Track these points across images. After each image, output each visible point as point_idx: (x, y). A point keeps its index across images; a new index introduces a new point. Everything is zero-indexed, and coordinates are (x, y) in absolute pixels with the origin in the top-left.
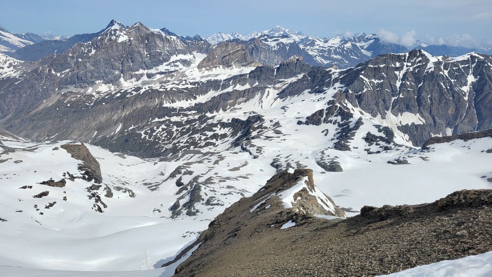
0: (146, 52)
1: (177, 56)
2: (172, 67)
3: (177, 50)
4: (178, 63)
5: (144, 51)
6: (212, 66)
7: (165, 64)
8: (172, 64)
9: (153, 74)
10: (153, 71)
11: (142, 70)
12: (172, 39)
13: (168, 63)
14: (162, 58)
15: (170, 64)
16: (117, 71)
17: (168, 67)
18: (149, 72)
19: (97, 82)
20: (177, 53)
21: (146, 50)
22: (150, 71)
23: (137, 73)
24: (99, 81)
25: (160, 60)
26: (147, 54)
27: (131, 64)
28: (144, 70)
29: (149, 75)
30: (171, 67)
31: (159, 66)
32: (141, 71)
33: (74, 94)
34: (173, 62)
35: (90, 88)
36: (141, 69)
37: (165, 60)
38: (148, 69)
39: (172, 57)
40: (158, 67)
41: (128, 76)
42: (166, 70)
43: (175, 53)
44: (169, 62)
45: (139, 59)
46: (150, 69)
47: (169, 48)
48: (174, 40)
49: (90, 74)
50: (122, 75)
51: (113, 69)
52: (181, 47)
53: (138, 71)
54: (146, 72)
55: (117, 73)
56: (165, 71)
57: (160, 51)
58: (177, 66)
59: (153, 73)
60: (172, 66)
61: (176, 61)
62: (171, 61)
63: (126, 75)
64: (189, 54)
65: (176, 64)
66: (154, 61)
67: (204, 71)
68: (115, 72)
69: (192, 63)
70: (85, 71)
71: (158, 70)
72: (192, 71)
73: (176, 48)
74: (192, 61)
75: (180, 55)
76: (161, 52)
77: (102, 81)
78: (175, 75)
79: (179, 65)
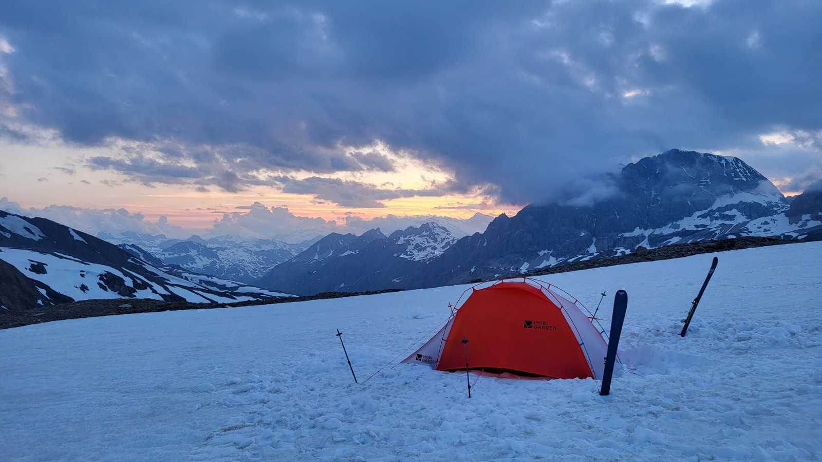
0: (655, 192)
1: (731, 196)
2: (714, 221)
3: (732, 183)
4: (734, 212)
5: (649, 190)
7: (698, 213)
9: (663, 236)
10: (666, 230)
11: (640, 229)
12: (723, 162)
13: (706, 211)
14: (692, 203)
15: (710, 214)
16: (584, 230)
17: (706, 221)
18: (655, 233)
19: (541, 253)
20: (732, 189)
21: (655, 188)
22: (658, 231)
23: (627, 235)
24: (546, 251)
25: (685, 207)
26: (656, 196)
27: (618, 217)
28: (645, 229)
29: (654, 238)
30: (711, 221)
31: (682, 219)
32: (637, 232)
33: (489, 271)
34: (719, 209)
35: (526, 263)
36: (638, 228)
37: (697, 207)
38: (654, 228)
39: (718, 199)
40: (679, 222)
41: (605, 241)
42: (697, 226)
43: (727, 191)
44: (709, 209)
45: (635, 206)
46: (660, 226)
47: (712, 180)
48: (727, 163)
49: (530, 236)
50: (594, 239)
51: (577, 226)
52: (746, 177)
53: (631, 231)
54: (647, 233)
55: (583, 234)
56: (695, 229)
58: (732, 218)
59: (665, 234)
60: (717, 218)
61: (729, 207)
62: (715, 206)
63: (603, 239)
65: (728, 213)
66: (671, 207)
67: (807, 221)
68: (580, 232)
69: (776, 212)
70: (521, 230)
71: (678, 226)
72: (766, 223)
73: (731, 178)
74: (775, 209)
75: (742, 193)
76: (690, 188)
77: (552, 251)
78: (716, 232)
79: (736, 216)
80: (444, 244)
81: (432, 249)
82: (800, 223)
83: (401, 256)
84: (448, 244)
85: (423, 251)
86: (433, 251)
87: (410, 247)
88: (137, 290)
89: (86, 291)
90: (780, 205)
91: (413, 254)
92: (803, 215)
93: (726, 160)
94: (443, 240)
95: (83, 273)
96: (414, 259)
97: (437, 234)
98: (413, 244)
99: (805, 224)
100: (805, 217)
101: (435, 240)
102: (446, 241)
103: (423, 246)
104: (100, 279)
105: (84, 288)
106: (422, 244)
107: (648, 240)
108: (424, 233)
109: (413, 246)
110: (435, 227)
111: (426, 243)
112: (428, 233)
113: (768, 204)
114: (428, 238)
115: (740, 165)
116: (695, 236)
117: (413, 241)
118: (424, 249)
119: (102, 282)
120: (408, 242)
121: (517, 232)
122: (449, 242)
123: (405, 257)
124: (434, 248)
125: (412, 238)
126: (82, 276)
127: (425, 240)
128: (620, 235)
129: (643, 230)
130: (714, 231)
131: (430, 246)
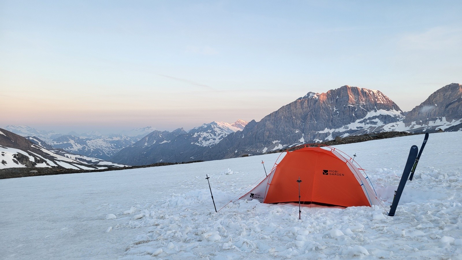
0: (336, 109)
1: (376, 111)
2: (367, 125)
3: (376, 104)
4: (377, 120)
5: (333, 108)
6: (428, 119)
7: (358, 121)
8: (368, 121)
9: (340, 133)
10: (341, 130)
11: (328, 129)
12: (371, 93)
13: (362, 119)
14: (355, 115)
15: (364, 121)
16: (297, 130)
17: (362, 125)
18: (335, 131)
19: (274, 142)
20: (376, 108)
21: (335, 107)
22: (337, 130)
23: (321, 132)
24: (277, 141)
25: (351, 117)
26: (336, 111)
27: (316, 122)
28: (331, 129)
29: (335, 134)
30: (365, 125)
31: (350, 123)
32: (326, 130)
33: (245, 152)
34: (369, 118)
35: (266, 148)
36: (326, 128)
37: (358, 117)
38: (335, 128)
39: (369, 113)
40: (348, 125)
41: (309, 136)
42: (358, 128)
43: (373, 109)
44: (364, 118)
45: (325, 116)
46: (338, 127)
47: (366, 102)
48: (373, 93)
49: (268, 133)
50: (303, 135)
51: (294, 127)
52: (383, 101)
53: (323, 130)
54: (332, 131)
55: (297, 132)
57: (352, 106)
58: (375, 123)
60: (368, 123)
61: (375, 117)
62: (367, 117)
63: (308, 134)
64: (394, 110)
65: (374, 120)
66: (344, 117)
67: (414, 125)
68: (296, 131)
69: (398, 120)
70: (263, 129)
71: (348, 128)
72: (393, 126)
73: (375, 102)
74: (398, 118)
75: (381, 110)
76: (354, 107)
77: (280, 141)
78: (367, 131)
79: (377, 122)
80: (220, 137)
81: (213, 140)
82: (411, 126)
83: (195, 144)
84: (222, 137)
85: (208, 141)
86: (214, 141)
87: (200, 139)
88: (37, 164)
89: (6, 164)
90: (400, 116)
91: (202, 143)
92: (412, 122)
93: (373, 92)
94: (219, 135)
95: (3, 154)
96: (203, 145)
97: (216, 131)
98: (202, 137)
99: (413, 127)
100: (413, 123)
101: (215, 135)
102: (221, 135)
103: (208, 138)
104: (14, 157)
105: (4, 162)
106: (208, 137)
107: (332, 135)
108: (209, 131)
109: (203, 138)
110: (215, 127)
111: (210, 136)
112: (211, 131)
113: (394, 116)
114: (211, 134)
115: (380, 95)
116: (356, 133)
117: (202, 135)
118: (209, 140)
119: (15, 159)
120: (199, 136)
121: (261, 130)
122: (223, 136)
123: (198, 144)
124: (215, 139)
125: (202, 133)
126: (3, 155)
127: (209, 135)
128: (317, 132)
129: (329, 129)
130: (366, 130)
131: (212, 138)
